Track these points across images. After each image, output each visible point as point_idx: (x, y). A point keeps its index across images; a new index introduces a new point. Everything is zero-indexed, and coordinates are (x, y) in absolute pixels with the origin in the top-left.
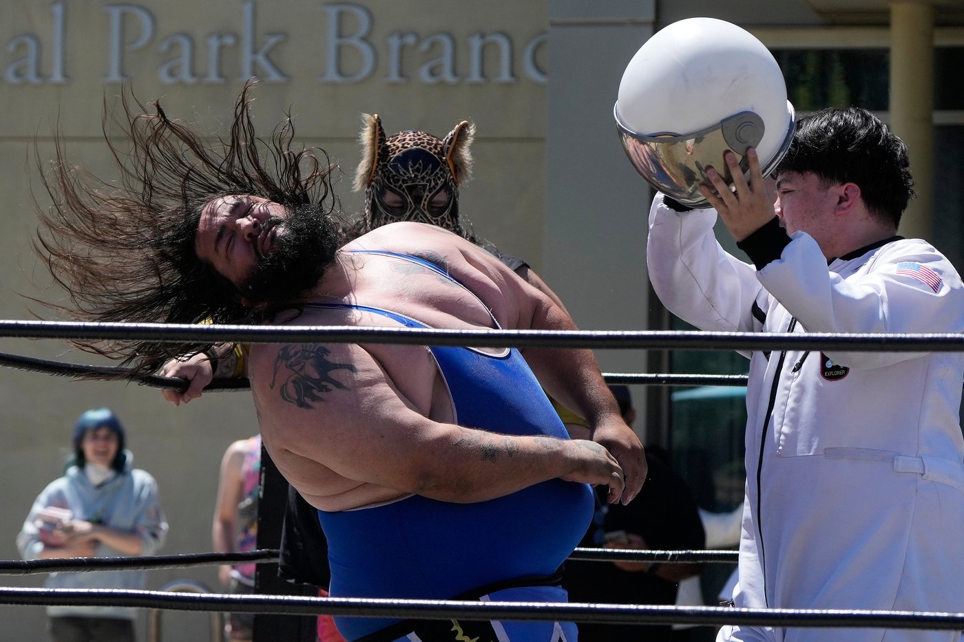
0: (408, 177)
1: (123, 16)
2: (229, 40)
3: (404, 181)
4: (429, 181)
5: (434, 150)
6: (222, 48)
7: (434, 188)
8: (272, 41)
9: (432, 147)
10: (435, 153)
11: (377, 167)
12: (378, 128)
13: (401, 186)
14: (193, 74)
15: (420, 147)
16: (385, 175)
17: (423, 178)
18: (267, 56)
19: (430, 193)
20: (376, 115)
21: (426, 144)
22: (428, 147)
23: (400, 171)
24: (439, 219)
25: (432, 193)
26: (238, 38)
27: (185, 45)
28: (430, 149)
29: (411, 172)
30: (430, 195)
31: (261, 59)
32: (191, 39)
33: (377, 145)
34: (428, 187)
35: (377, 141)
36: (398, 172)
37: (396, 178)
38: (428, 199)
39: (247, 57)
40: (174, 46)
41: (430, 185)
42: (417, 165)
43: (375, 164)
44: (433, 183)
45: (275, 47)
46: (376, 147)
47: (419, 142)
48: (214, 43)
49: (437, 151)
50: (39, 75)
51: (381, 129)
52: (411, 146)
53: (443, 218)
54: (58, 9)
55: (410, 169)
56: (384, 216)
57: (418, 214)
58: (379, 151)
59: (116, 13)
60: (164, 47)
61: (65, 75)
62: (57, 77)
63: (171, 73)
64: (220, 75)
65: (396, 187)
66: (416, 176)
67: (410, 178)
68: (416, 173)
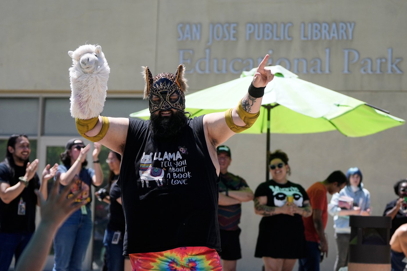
0: (160, 89)
1: (349, 53)
2: (384, 60)
3: (159, 90)
4: (169, 89)
5: (170, 78)
6: (381, 63)
7: (171, 92)
8: (398, 61)
9: (170, 77)
10: (171, 79)
11: (150, 87)
12: (147, 71)
13: (158, 92)
14: (372, 71)
15: (165, 77)
16: (152, 90)
17: (166, 88)
18: (396, 65)
19: (169, 94)
20: (147, 67)
21: (167, 76)
22: (168, 77)
23: (157, 86)
24: (174, 104)
25: (170, 94)
26: (386, 59)
27: (369, 62)
28: (169, 78)
29: (161, 86)
30: (169, 95)
31: (394, 66)
32: (371, 60)
33: (148, 78)
34: (168, 92)
35: (148, 76)
36: (156, 87)
37: (156, 89)
38: (169, 97)
39: (389, 65)
40: (365, 62)
41: (169, 91)
42: (164, 84)
43: (149, 86)
44: (170, 90)
45: (399, 63)
46: (148, 79)
47: (165, 76)
48: (379, 61)
49: (172, 79)
50: (321, 71)
51: (149, 71)
52: (162, 77)
53: (176, 104)
54: (327, 51)
55: (161, 85)
56: (153, 106)
57: (165, 102)
58: (149, 80)
59: (346, 52)
60: (362, 62)
61: (330, 71)
62: (327, 71)
63: (365, 71)
64: (381, 71)
65: (156, 93)
66: (163, 88)
67: (161, 89)
68: (163, 87)
